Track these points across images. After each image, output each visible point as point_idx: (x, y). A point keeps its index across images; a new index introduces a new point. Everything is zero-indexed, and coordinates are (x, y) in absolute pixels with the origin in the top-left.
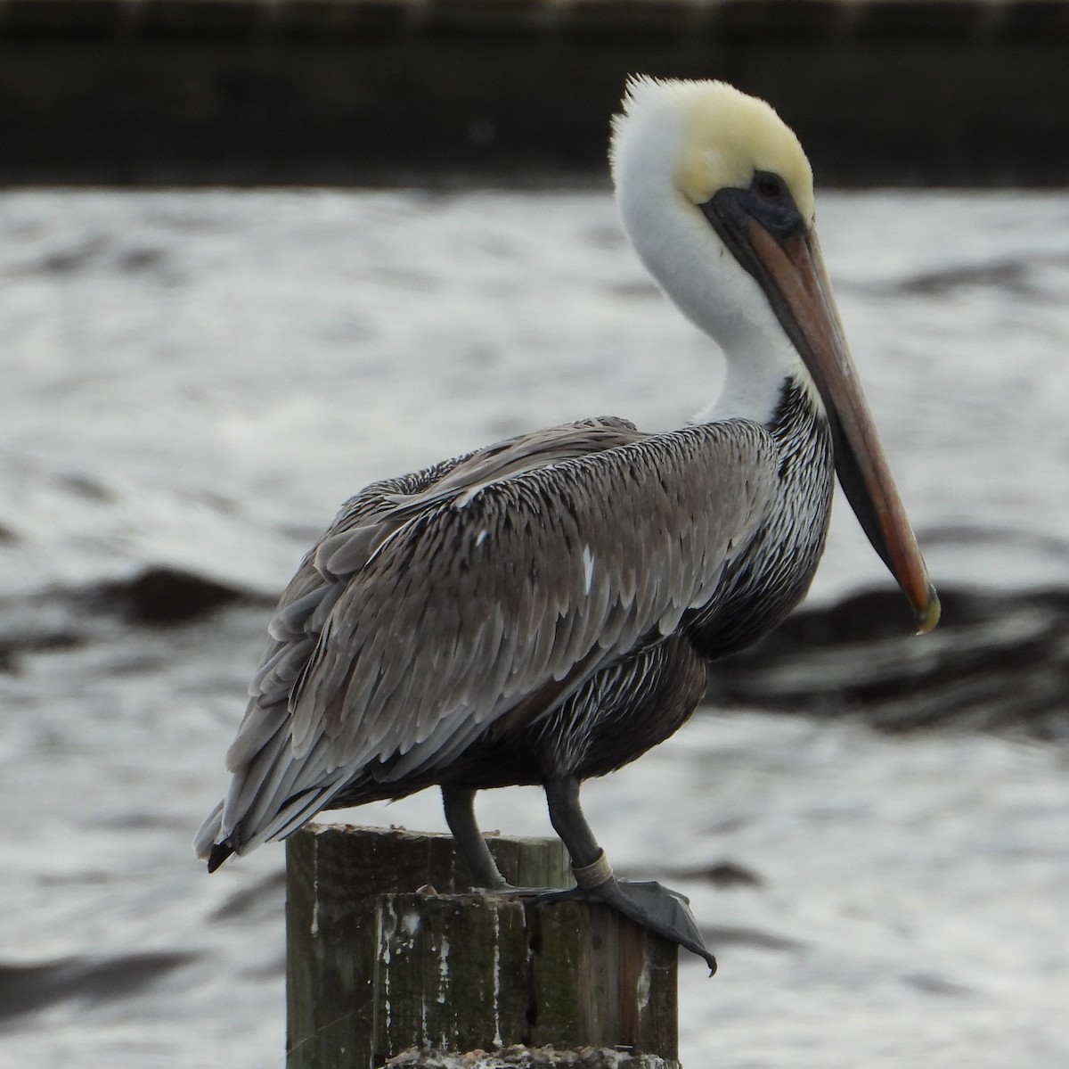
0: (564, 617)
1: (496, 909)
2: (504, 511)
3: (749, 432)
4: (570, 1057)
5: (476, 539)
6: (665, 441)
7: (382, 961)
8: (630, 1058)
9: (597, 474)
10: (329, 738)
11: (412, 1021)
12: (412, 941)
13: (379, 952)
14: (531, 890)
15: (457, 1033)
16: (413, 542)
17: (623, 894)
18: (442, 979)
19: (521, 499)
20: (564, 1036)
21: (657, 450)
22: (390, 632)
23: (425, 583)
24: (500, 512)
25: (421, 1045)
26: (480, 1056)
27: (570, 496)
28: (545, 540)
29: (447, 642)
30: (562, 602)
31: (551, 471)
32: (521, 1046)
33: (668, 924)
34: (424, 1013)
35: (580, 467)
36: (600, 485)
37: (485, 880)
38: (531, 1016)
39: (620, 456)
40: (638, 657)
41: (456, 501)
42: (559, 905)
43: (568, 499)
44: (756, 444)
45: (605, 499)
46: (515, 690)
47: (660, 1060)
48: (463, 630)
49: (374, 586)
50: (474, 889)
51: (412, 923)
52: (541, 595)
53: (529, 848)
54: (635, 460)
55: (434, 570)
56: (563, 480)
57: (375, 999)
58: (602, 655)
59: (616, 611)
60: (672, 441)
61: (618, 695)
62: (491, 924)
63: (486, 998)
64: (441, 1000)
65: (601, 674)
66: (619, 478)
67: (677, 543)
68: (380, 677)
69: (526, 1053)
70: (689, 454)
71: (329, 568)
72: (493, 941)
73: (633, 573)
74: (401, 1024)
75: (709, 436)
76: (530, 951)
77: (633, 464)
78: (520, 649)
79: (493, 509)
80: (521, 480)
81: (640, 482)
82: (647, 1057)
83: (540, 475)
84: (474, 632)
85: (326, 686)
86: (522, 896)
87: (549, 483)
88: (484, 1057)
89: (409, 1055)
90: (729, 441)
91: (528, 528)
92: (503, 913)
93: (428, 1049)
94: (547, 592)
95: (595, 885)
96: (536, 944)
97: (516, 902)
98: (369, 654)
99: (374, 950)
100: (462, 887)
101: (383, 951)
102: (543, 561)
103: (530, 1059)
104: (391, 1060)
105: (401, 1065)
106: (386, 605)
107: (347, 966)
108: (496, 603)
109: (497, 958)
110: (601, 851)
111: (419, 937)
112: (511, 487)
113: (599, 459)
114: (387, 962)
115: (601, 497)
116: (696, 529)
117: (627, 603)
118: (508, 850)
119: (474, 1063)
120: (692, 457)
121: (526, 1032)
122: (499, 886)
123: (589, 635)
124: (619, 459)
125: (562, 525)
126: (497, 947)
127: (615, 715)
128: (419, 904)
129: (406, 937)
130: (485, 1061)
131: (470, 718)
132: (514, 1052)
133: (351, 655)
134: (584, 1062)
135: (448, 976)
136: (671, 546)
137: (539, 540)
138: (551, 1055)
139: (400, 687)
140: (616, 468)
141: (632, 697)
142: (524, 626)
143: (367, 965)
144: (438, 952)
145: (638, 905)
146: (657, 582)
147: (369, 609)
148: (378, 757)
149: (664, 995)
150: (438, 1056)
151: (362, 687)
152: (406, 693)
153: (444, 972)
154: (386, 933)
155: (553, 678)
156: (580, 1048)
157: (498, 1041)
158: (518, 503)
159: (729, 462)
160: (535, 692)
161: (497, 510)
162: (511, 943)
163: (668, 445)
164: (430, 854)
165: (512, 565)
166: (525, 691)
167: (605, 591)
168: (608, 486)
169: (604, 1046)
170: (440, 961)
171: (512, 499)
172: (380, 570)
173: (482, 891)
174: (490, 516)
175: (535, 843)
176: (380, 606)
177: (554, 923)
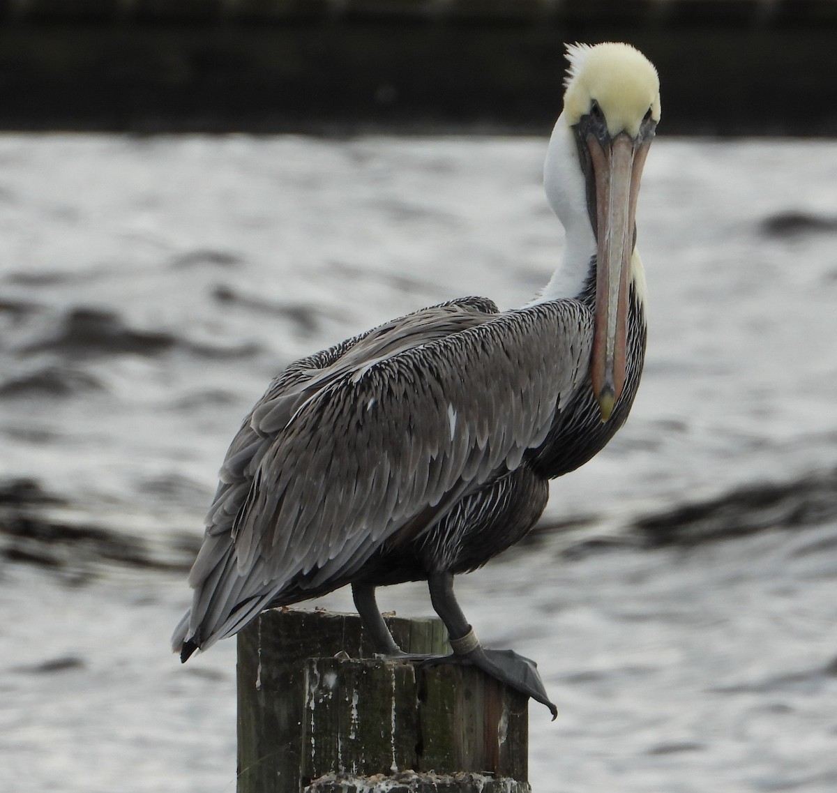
0: (435, 459)
1: (393, 669)
2: (387, 383)
3: (571, 308)
4: (448, 779)
5: (367, 405)
6: (507, 320)
7: (309, 708)
8: (492, 780)
9: (456, 349)
10: (264, 559)
11: (331, 752)
12: (331, 693)
13: (307, 701)
14: (420, 656)
15: (364, 761)
16: (321, 409)
17: (487, 659)
18: (353, 722)
19: (399, 372)
20: (443, 764)
21: (501, 328)
22: (306, 478)
23: (331, 440)
24: (384, 384)
25: (337, 770)
26: (381, 779)
27: (436, 368)
28: (418, 402)
29: (349, 483)
30: (433, 448)
31: (422, 350)
32: (412, 771)
33: (521, 682)
34: (339, 746)
35: (443, 345)
36: (458, 357)
37: (384, 648)
38: (419, 750)
39: (474, 335)
40: (494, 485)
41: (352, 377)
42: (439, 667)
43: (434, 369)
44: (577, 317)
45: (463, 368)
46: (401, 515)
47: (515, 782)
48: (359, 474)
49: (293, 442)
50: (376, 655)
51: (331, 680)
52: (417, 443)
53: (418, 624)
54: (485, 337)
55: (337, 429)
56: (431, 356)
57: (303, 737)
58: (465, 486)
59: (474, 452)
60: (512, 320)
61: (479, 514)
62: (390, 681)
63: (385, 735)
64: (352, 737)
65: (466, 499)
66: (473, 351)
67: (519, 397)
68: (300, 512)
69: (415, 777)
70: (525, 329)
71: (261, 427)
72: (391, 694)
73: (486, 423)
74: (323, 755)
75: (540, 314)
76: (418, 701)
77: (484, 340)
78: (403, 485)
79: (379, 383)
80: (399, 358)
81: (489, 352)
82: (504, 780)
83: (414, 354)
84: (368, 475)
85: (260, 520)
86: (412, 660)
87: (420, 359)
88: (384, 780)
89: (328, 778)
90: (555, 317)
91: (405, 395)
92: (399, 673)
93: (342, 773)
94: (421, 440)
95: (467, 652)
96: (423, 695)
97: (408, 665)
98: (291, 496)
99: (303, 699)
100: (368, 653)
101: (310, 700)
102: (418, 418)
103: (418, 781)
104: (315, 781)
105: (322, 785)
106: (302, 456)
107: (282, 712)
108: (384, 452)
109: (394, 706)
110: (470, 627)
111: (337, 690)
112: (391, 364)
113: (457, 338)
114: (313, 709)
115: (460, 366)
116: (533, 385)
117: (482, 445)
118: (401, 626)
119: (376, 784)
120: (527, 331)
121: (415, 761)
122: (395, 652)
123: (454, 472)
124: (473, 337)
125: (431, 390)
126: (393, 698)
127: (478, 528)
128: (336, 666)
129: (327, 690)
130: (385, 782)
131: (369, 537)
132: (407, 776)
133: (278, 496)
134: (458, 783)
135: (357, 719)
136: (514, 400)
137: (414, 402)
138: (434, 778)
139: (316, 517)
140: (470, 344)
141: (490, 515)
142: (406, 468)
143: (297, 711)
144: (351, 701)
145: (498, 667)
146: (504, 428)
147: (290, 460)
148: (301, 571)
149: (518, 733)
150: (350, 779)
151: (288, 519)
152: (320, 522)
153: (355, 716)
154: (311, 686)
155: (429, 505)
156: (455, 773)
157: (394, 768)
158: (397, 376)
159: (556, 332)
160: (416, 516)
161: (381, 382)
162: (405, 695)
163: (509, 323)
164: (344, 629)
165: (394, 422)
166: (409, 515)
167: (466, 437)
168: (465, 357)
169: (472, 772)
170: (352, 708)
171: (392, 373)
172: (296, 431)
173: (383, 656)
174: (376, 388)
175: (422, 621)
176: (297, 459)
177: (436, 680)
